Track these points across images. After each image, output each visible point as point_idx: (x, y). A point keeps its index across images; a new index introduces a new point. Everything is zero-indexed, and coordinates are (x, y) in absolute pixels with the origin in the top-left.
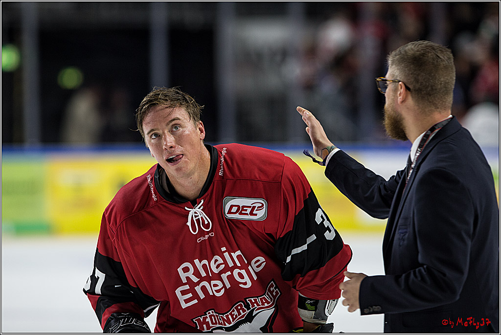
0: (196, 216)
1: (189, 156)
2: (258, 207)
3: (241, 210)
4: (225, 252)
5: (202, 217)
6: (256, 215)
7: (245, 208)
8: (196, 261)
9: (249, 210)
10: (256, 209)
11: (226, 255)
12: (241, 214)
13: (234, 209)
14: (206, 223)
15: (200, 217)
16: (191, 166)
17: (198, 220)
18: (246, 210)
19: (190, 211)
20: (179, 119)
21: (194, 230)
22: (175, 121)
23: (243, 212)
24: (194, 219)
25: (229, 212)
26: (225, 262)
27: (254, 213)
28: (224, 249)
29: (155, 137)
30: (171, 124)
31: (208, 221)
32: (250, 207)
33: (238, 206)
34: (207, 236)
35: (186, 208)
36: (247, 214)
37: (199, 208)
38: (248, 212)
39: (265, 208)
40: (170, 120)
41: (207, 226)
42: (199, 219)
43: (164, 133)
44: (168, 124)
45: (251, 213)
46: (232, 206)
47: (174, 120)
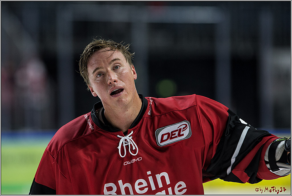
0: (125, 143)
1: (128, 90)
2: (184, 128)
3: (170, 136)
4: (150, 175)
5: (131, 145)
6: (183, 135)
7: (174, 133)
8: (120, 182)
9: (177, 133)
10: (182, 130)
11: (150, 179)
12: (171, 138)
13: (165, 137)
14: (134, 148)
15: (129, 144)
16: (129, 99)
17: (127, 147)
18: (175, 134)
19: (121, 138)
20: (119, 60)
21: (123, 154)
22: (117, 61)
23: (173, 137)
24: (124, 145)
25: (162, 141)
26: (149, 186)
27: (181, 134)
28: (149, 173)
29: (99, 76)
30: (113, 63)
31: (135, 147)
32: (177, 130)
33: (168, 134)
34: (134, 160)
35: (118, 136)
36: (176, 137)
37: (129, 137)
38: (177, 135)
39: (188, 127)
40: (112, 59)
41: (134, 152)
42: (128, 145)
43: (107, 71)
44: (110, 63)
45: (179, 135)
46: (163, 136)
47: (115, 60)
